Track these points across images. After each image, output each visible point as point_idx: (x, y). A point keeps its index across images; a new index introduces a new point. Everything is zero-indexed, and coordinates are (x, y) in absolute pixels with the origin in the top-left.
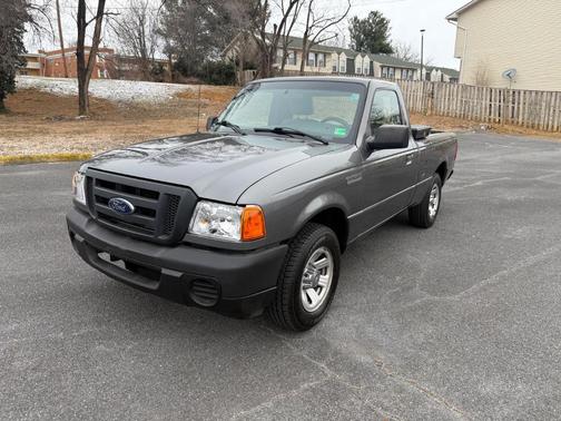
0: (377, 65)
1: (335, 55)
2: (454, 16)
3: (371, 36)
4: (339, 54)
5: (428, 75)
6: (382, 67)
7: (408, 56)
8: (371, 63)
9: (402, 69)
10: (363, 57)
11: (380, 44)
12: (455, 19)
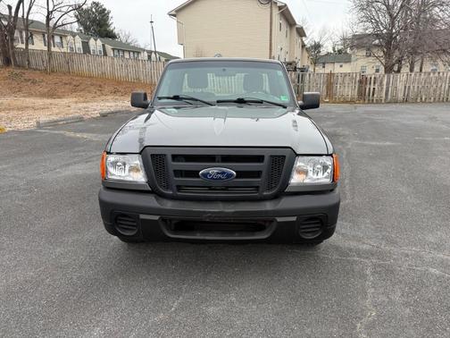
0: (109, 48)
1: (70, 38)
2: (173, 13)
3: (96, 23)
4: (74, 36)
5: (149, 57)
6: (113, 49)
7: (129, 41)
8: (103, 45)
9: (129, 52)
10: (96, 40)
11: (106, 30)
12: (175, 16)
